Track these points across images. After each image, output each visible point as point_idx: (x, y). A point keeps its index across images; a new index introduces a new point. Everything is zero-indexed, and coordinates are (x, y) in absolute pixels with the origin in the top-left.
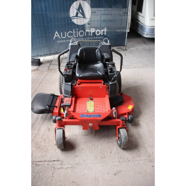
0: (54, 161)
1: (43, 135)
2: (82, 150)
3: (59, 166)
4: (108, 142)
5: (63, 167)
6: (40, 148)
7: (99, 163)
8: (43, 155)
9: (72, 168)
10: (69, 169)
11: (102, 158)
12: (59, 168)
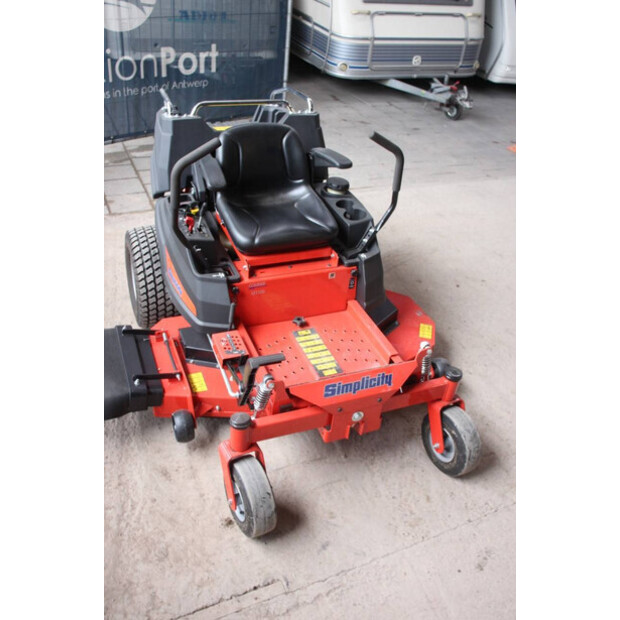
0: (255, 588)
1: (154, 500)
2: (332, 518)
3: (286, 602)
4: (402, 467)
5: (300, 601)
6: (171, 556)
7: (412, 546)
8: (197, 580)
9: (332, 594)
10: (327, 599)
11: (411, 525)
12: (288, 611)
